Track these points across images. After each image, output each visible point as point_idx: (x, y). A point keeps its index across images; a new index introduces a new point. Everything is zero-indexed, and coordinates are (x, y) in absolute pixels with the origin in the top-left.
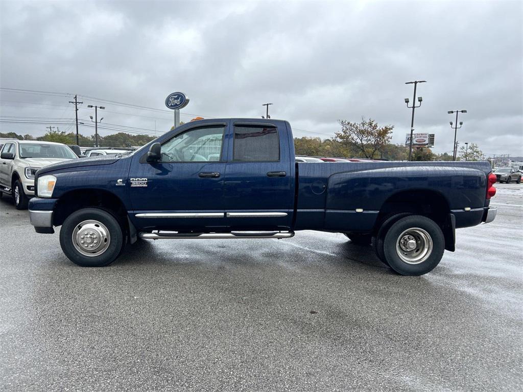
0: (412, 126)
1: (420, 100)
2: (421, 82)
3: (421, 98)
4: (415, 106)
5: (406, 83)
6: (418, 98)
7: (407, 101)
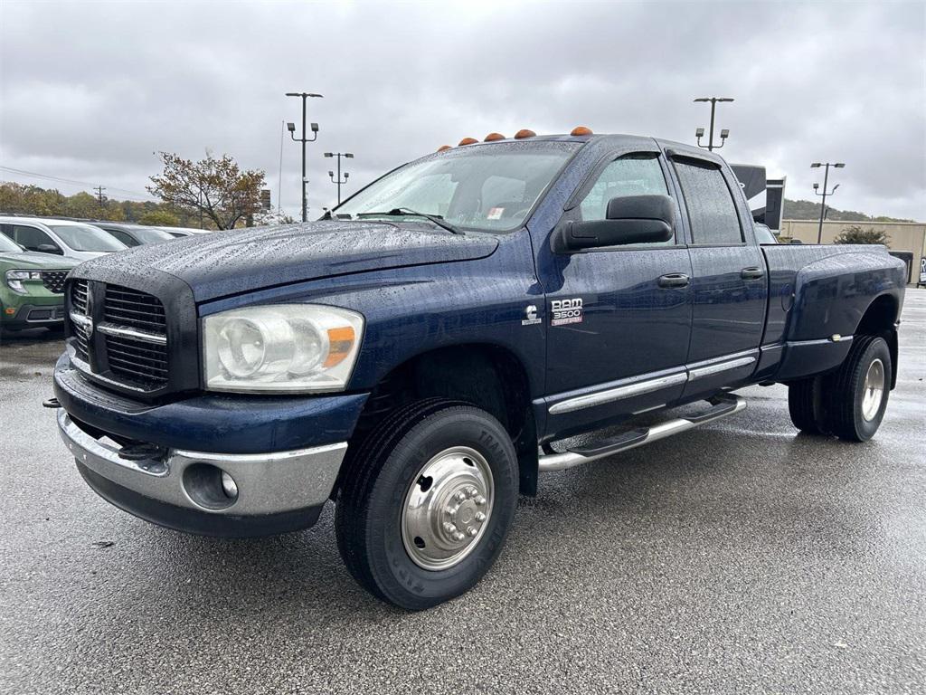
0: (304, 175)
1: (315, 129)
2: (313, 96)
3: (317, 125)
4: (307, 138)
5: (288, 95)
6: (312, 124)
7: (292, 129)
